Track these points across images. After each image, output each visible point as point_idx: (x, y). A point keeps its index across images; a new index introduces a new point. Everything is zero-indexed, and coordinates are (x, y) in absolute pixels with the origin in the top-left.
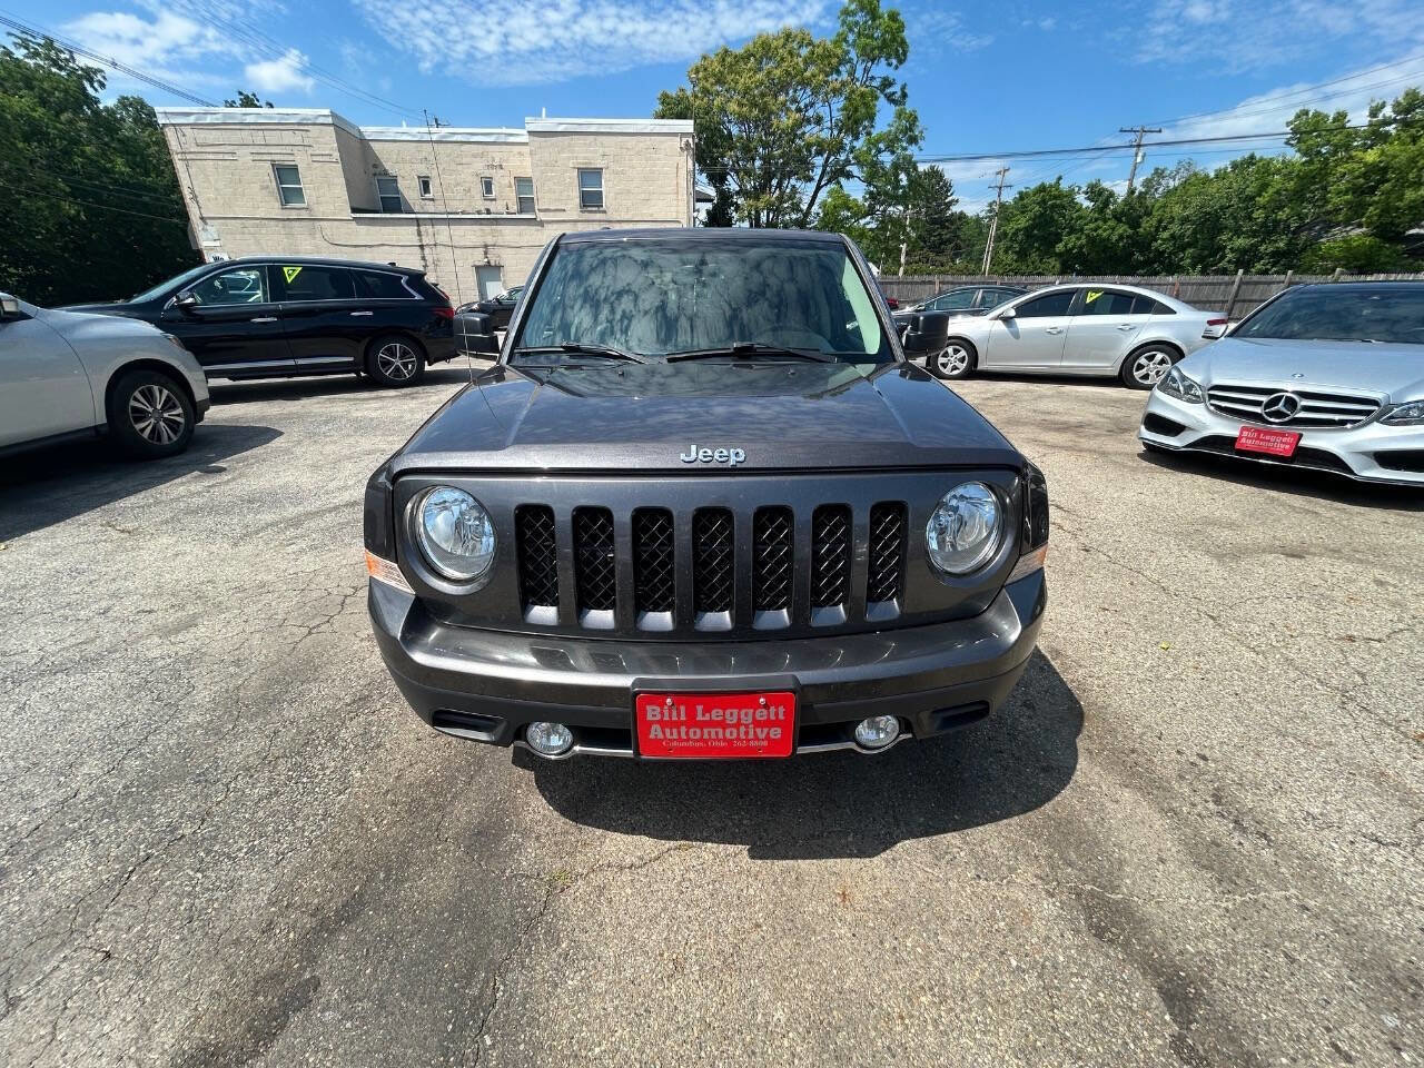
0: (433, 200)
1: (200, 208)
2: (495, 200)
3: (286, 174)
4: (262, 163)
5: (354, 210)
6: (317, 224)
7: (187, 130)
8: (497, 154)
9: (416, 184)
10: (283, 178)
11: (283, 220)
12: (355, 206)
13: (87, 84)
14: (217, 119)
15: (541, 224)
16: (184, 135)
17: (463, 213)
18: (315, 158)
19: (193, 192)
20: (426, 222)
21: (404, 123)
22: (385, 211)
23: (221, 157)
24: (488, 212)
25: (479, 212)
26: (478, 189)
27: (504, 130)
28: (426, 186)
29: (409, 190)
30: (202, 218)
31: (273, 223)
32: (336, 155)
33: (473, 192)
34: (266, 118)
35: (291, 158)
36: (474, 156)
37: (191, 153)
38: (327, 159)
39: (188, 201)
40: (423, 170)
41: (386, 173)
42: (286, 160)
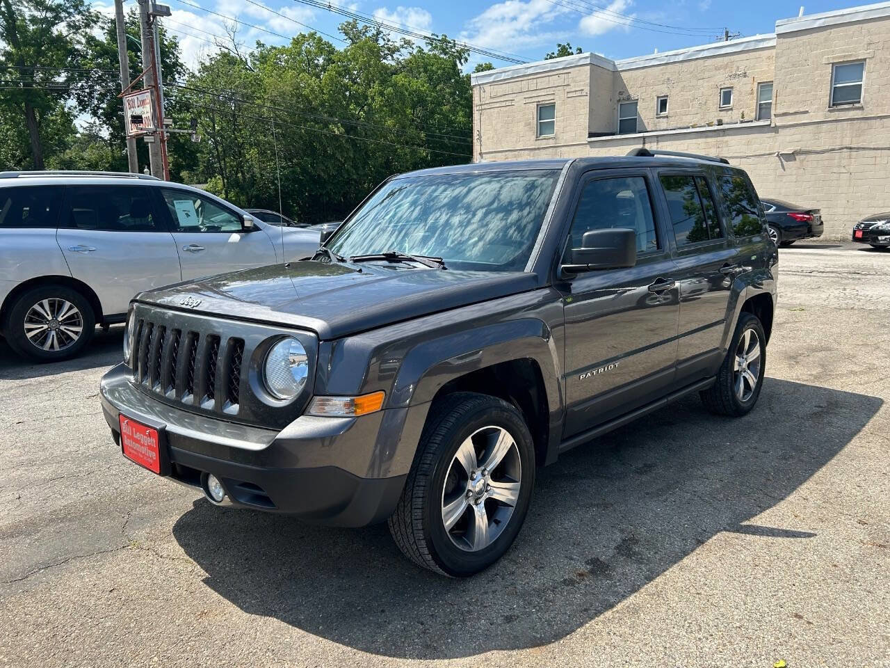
0: (667, 117)
1: (481, 145)
2: (732, 109)
3: (545, 110)
4: (531, 105)
5: (591, 135)
6: (559, 149)
7: (487, 88)
8: (742, 62)
9: (654, 104)
10: (543, 114)
11: (535, 149)
12: (593, 131)
13: (458, 62)
14: (508, 75)
15: (776, 129)
16: (484, 92)
17: (693, 127)
18: (570, 95)
19: (479, 135)
20: (650, 140)
21: (656, 50)
22: (621, 132)
23: (504, 104)
24: (720, 123)
25: (709, 125)
26: (716, 99)
27: (758, 37)
28: (663, 105)
29: (646, 112)
30: (481, 154)
31: (527, 152)
32: (587, 89)
33: (710, 104)
34: (540, 68)
35: (552, 97)
36: (717, 69)
37: (485, 104)
38: (578, 94)
39: (475, 141)
40: (663, 90)
41: (629, 98)
42: (546, 99)
